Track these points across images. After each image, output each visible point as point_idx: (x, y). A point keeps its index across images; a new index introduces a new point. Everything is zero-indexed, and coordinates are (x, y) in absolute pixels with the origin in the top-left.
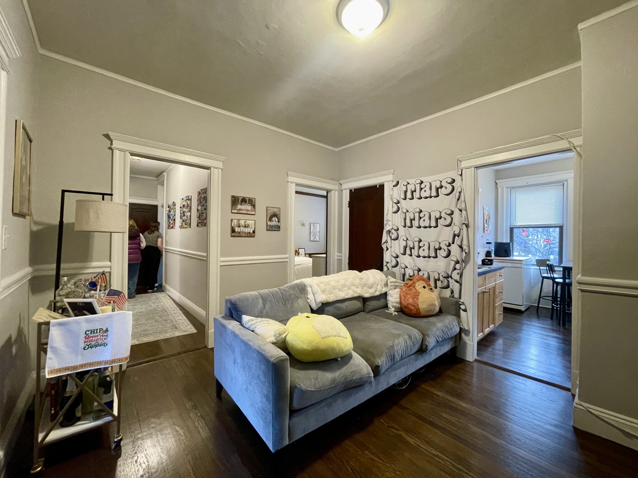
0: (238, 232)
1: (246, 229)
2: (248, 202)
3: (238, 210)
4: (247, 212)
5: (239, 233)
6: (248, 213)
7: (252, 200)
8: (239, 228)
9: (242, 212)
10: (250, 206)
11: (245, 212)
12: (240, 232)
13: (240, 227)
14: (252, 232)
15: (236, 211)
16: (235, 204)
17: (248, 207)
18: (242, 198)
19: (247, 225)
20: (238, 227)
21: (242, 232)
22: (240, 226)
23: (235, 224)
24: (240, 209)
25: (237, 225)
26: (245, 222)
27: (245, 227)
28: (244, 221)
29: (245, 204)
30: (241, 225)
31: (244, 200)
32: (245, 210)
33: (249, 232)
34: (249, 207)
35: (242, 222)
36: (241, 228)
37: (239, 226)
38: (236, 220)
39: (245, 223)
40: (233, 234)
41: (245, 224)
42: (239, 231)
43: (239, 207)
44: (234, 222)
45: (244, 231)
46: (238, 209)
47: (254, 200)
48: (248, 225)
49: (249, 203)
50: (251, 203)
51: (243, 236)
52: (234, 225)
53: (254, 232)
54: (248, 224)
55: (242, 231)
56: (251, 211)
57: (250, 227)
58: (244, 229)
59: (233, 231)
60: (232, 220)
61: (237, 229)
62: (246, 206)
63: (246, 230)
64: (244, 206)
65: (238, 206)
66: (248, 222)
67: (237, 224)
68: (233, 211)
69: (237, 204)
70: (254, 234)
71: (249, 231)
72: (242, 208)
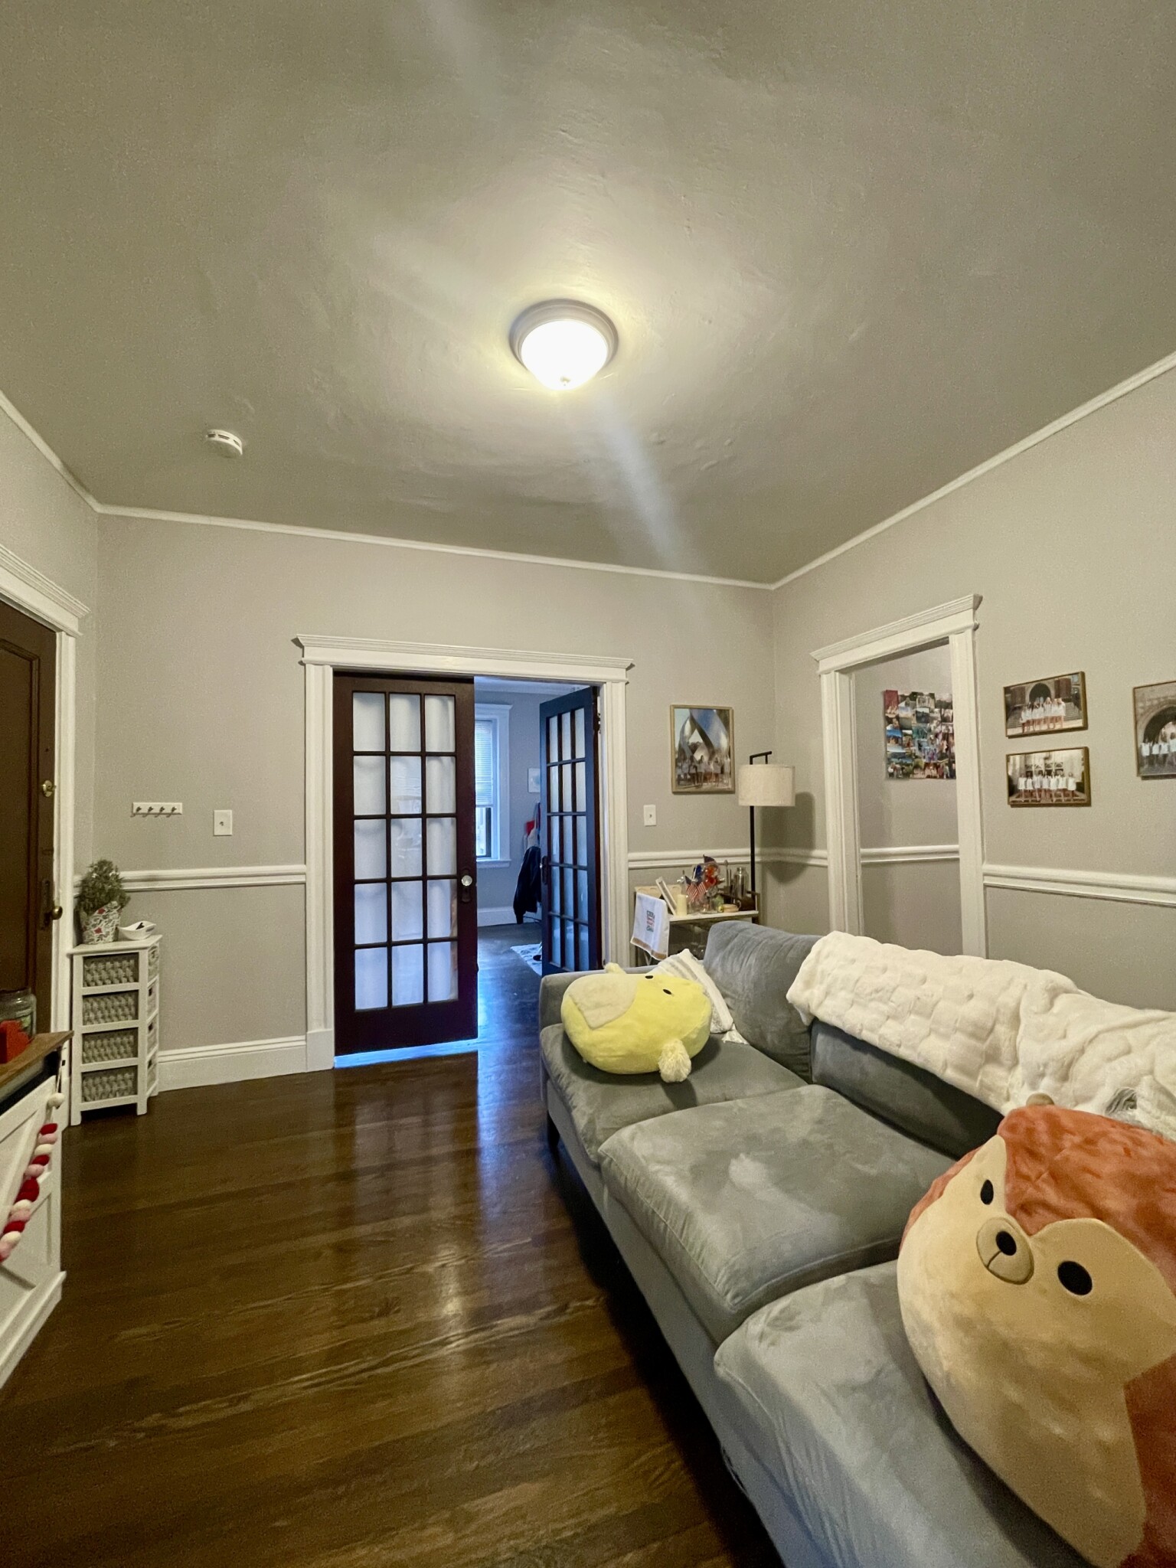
0: (1026, 791)
1: (1053, 780)
2: (1053, 692)
3: (1024, 725)
4: (1051, 726)
5: (1031, 793)
6: (1058, 727)
7: (1068, 682)
8: (1030, 781)
9: (1037, 729)
10: (1063, 704)
11: (1044, 728)
12: (1034, 791)
13: (1031, 776)
14: (1072, 787)
15: (1019, 731)
16: (1015, 709)
17: (1055, 708)
18: (1034, 684)
19: (1053, 768)
20: (1027, 776)
21: (1040, 790)
22: (1031, 772)
23: (1018, 767)
24: (1028, 722)
25: (1023, 772)
26: (1046, 759)
27: (1049, 773)
28: (1044, 755)
29: (1045, 700)
30: (1033, 769)
31: (1040, 691)
32: (1045, 720)
33: (1064, 790)
34: (1058, 708)
35: (1037, 761)
36: (1035, 778)
37: (1029, 774)
38: (1018, 757)
39: (1048, 762)
40: (1013, 798)
41: (1047, 766)
42: (1030, 788)
43: (1026, 715)
44: (1014, 765)
45: (1045, 786)
46: (1024, 721)
47: (1076, 679)
48: (1058, 766)
49: (1057, 696)
50: (1063, 692)
51: (1043, 802)
52: (1014, 771)
53: (1080, 787)
54: (1059, 761)
55: (1037, 786)
56: (1067, 719)
57: (1067, 771)
58: (1045, 780)
59: (1012, 789)
60: (1008, 757)
61: (1022, 784)
62: (1047, 706)
63: (1054, 783)
64: (1041, 709)
65: (1023, 714)
66: (1057, 757)
67: (1023, 766)
68: (1011, 732)
69: (1020, 708)
70: (1082, 796)
71: (1062, 786)
72: (1037, 717)
